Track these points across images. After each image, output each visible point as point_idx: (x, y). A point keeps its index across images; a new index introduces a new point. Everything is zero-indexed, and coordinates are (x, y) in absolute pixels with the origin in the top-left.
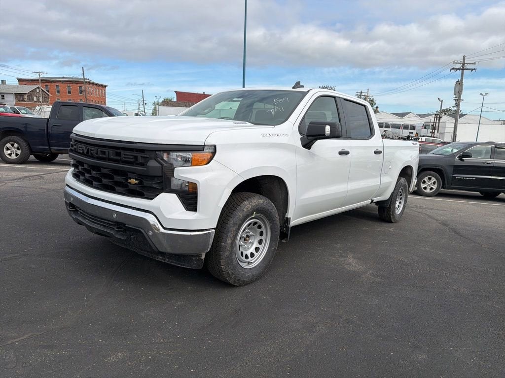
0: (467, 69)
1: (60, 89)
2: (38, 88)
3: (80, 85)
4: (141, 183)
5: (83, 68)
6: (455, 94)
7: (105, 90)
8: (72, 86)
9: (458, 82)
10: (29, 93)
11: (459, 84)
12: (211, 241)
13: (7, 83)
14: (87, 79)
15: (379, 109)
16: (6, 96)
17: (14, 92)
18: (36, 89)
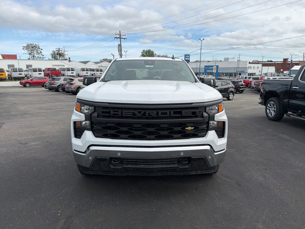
0: (122, 38)
4: (196, 128)
6: (119, 52)
9: (119, 45)
11: (120, 46)
15: (71, 59)
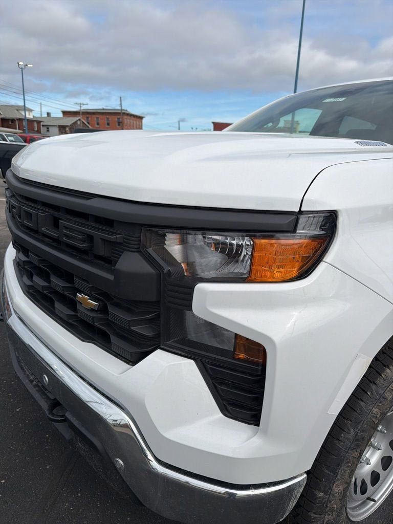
1: (100, 121)
2: (79, 120)
3: (119, 117)
4: (103, 310)
5: (121, 98)
7: (142, 122)
8: (111, 118)
10: (71, 125)
12: (293, 504)
13: (52, 115)
14: (124, 110)
16: (50, 129)
17: (58, 125)
18: (77, 121)
